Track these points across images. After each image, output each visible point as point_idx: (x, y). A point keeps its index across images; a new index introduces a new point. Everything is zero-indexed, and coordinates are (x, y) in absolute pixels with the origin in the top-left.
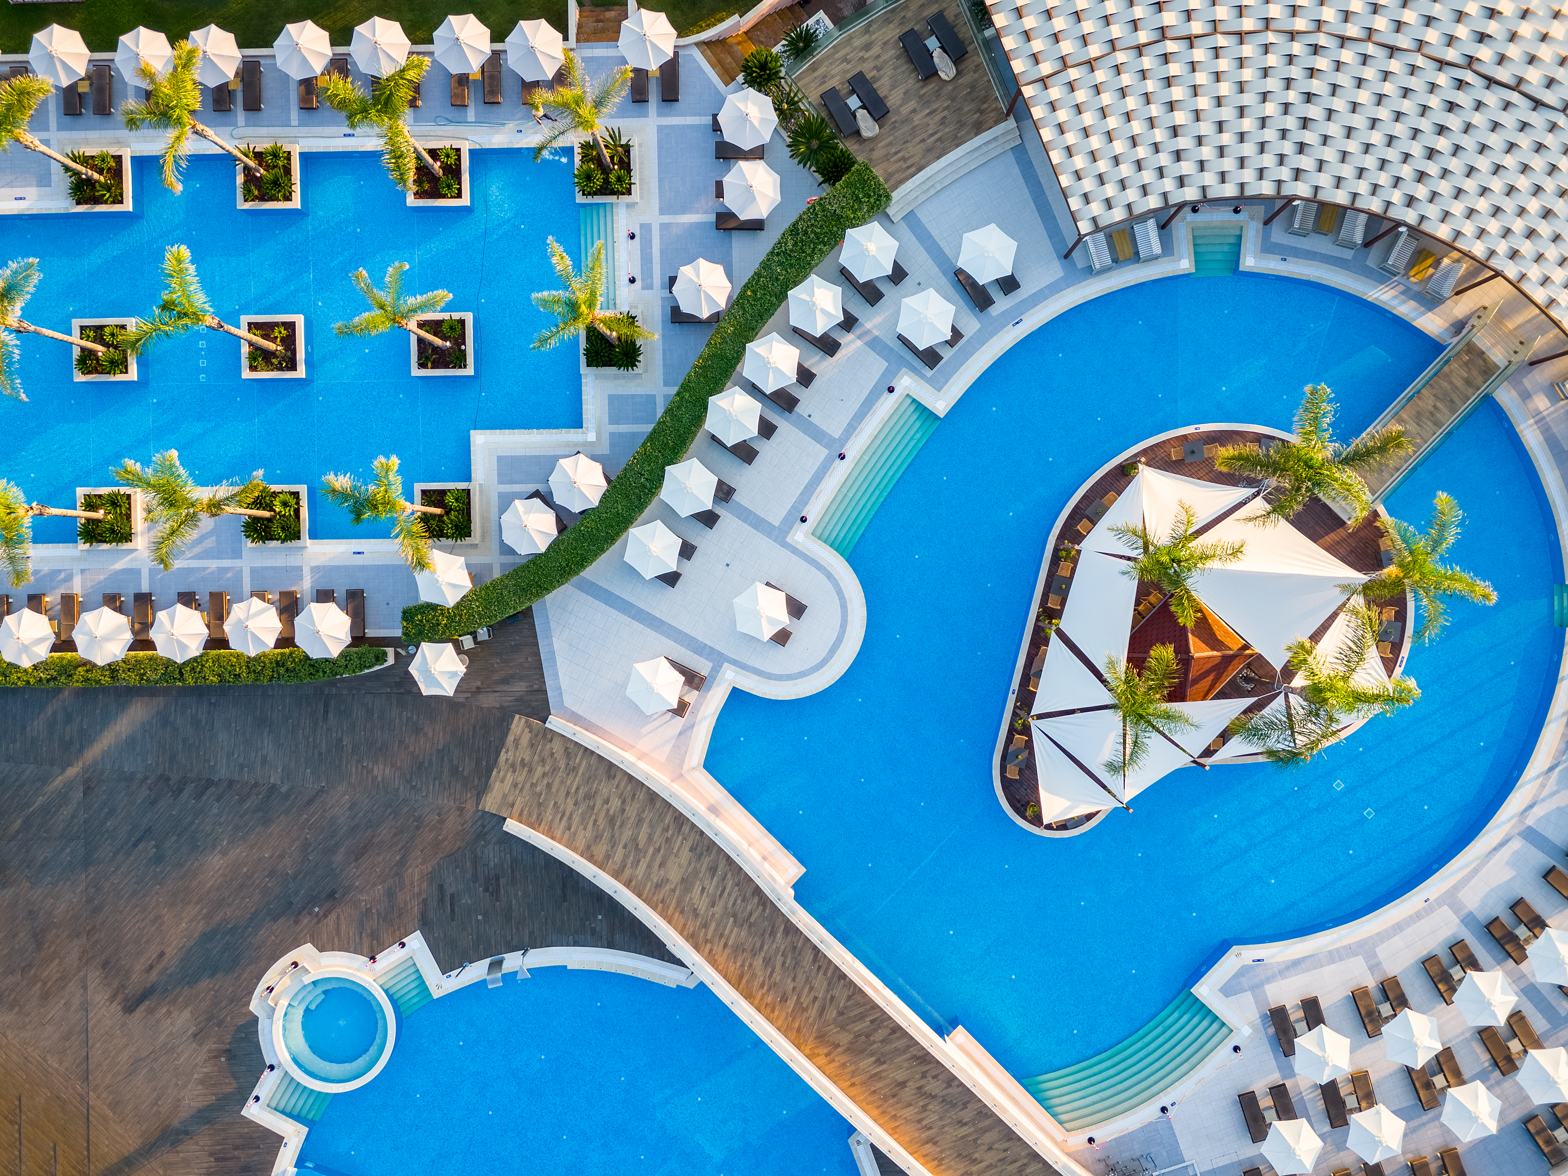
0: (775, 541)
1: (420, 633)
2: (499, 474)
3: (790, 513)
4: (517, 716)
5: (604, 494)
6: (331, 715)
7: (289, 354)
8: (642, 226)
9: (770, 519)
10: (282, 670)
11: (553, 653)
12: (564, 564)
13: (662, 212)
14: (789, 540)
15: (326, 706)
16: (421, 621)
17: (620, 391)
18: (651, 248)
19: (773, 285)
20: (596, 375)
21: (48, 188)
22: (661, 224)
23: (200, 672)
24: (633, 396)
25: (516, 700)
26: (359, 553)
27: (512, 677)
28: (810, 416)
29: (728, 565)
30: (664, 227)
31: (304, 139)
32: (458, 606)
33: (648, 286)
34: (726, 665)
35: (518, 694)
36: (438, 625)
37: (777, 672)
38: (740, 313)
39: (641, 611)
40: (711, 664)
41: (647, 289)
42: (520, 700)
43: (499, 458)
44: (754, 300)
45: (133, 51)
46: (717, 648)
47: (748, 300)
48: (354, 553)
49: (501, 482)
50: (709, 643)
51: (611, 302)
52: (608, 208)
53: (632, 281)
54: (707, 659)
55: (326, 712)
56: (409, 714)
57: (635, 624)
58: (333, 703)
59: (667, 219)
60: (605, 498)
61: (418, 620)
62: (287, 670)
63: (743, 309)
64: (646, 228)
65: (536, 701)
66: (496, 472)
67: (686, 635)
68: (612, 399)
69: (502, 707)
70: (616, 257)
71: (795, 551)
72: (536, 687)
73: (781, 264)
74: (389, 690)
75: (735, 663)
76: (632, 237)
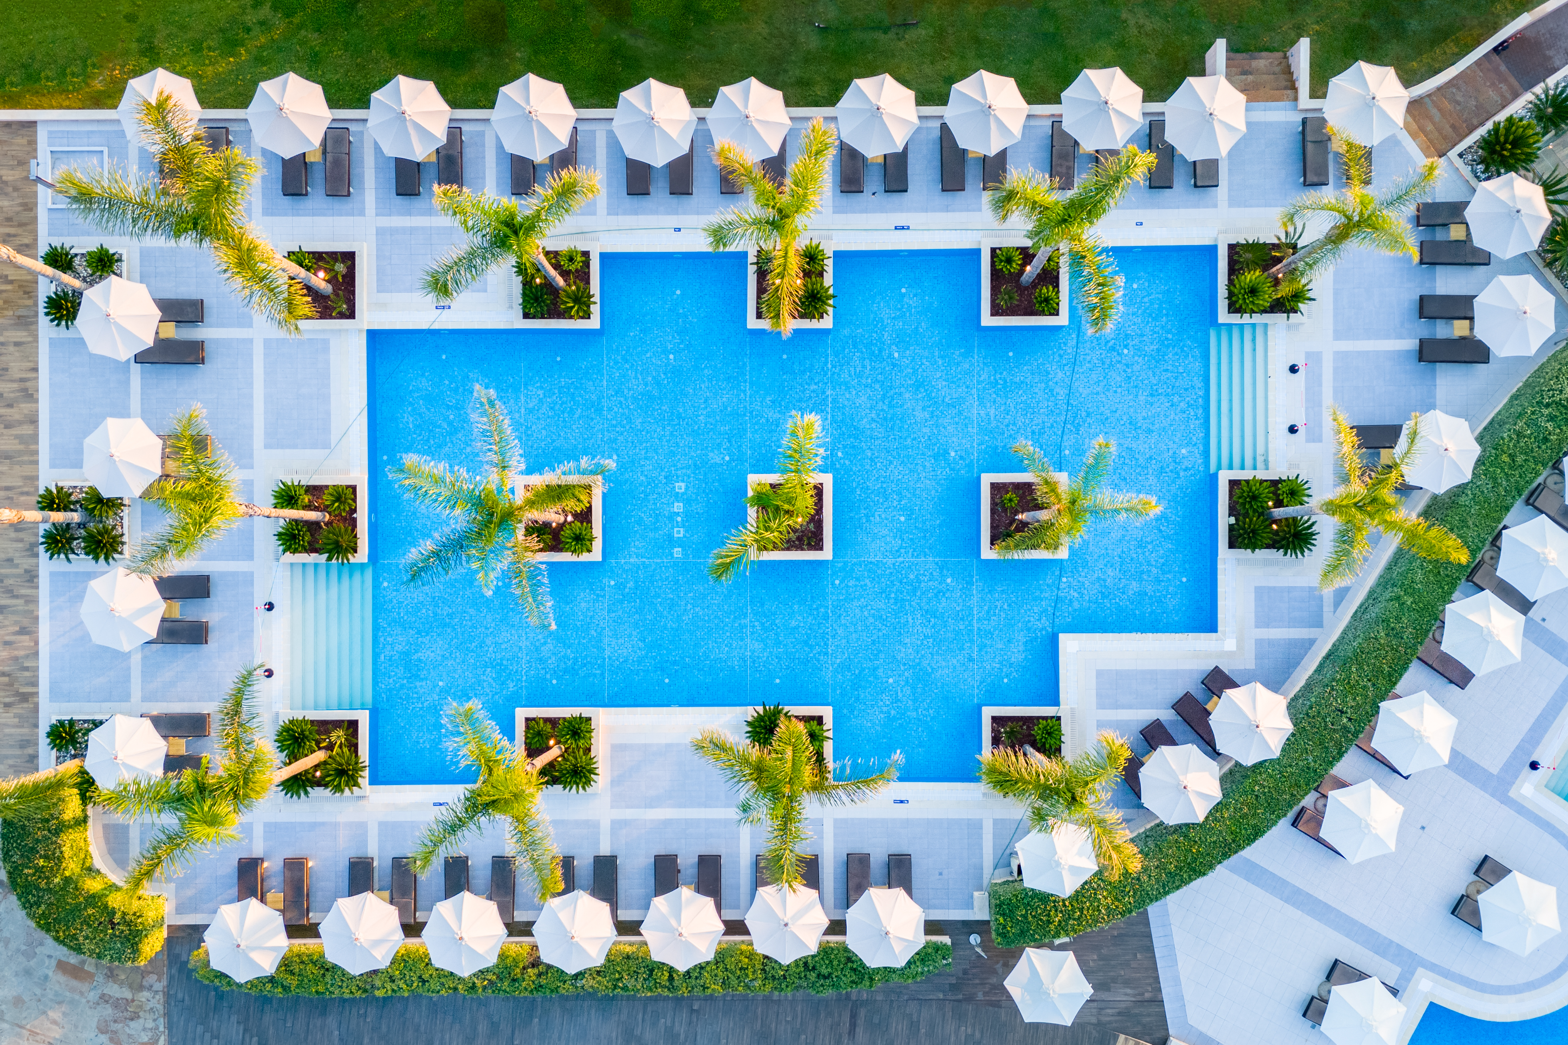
0: (1493, 795)
1: (1022, 933)
2: (1099, 695)
3: (1514, 755)
4: (1122, 1037)
5: (1288, 739)
6: (860, 1031)
7: (812, 526)
8: (1308, 355)
9: (1485, 763)
10: (813, 976)
11: (1171, 947)
12: (1229, 839)
13: (1338, 335)
14: (1512, 794)
15: (854, 1016)
16: (1025, 916)
17: (1273, 582)
18: (1320, 385)
19: (1539, 447)
20: (1238, 560)
21: (482, 294)
22: (1336, 353)
23: (697, 978)
24: (1290, 589)
25: (1119, 1014)
26: (902, 802)
27: (1114, 980)
28: (1544, 620)
29: (1423, 828)
30: (1341, 357)
31: (840, 233)
32: (1077, 895)
33: (1315, 437)
34: (1420, 971)
35: (1123, 1005)
36: (1049, 922)
37: (1494, 981)
38: (1489, 486)
39: (1298, 891)
40: (1399, 970)
41: (1314, 441)
42: (1124, 1014)
43: (1100, 674)
44: (1511, 468)
45: (640, 112)
46: (1409, 946)
47: (1502, 469)
48: (895, 802)
49: (1101, 706)
50: (1396, 939)
51: (1260, 459)
52: (1259, 332)
53: (1293, 430)
54: (1392, 961)
55: (853, 1026)
56: (969, 1031)
57: (1290, 910)
58: (862, 1013)
59: (1346, 346)
60: (1289, 745)
61: (1021, 916)
62: (819, 976)
63: (1495, 479)
64: (1314, 357)
65: (1149, 1015)
66: (1094, 692)
67: (1363, 927)
68: (1260, 592)
69: (1099, 1024)
70: (1270, 398)
71: (1521, 809)
72: (1147, 995)
73: (1552, 418)
74: (941, 996)
75: (1433, 968)
76: (1293, 369)
